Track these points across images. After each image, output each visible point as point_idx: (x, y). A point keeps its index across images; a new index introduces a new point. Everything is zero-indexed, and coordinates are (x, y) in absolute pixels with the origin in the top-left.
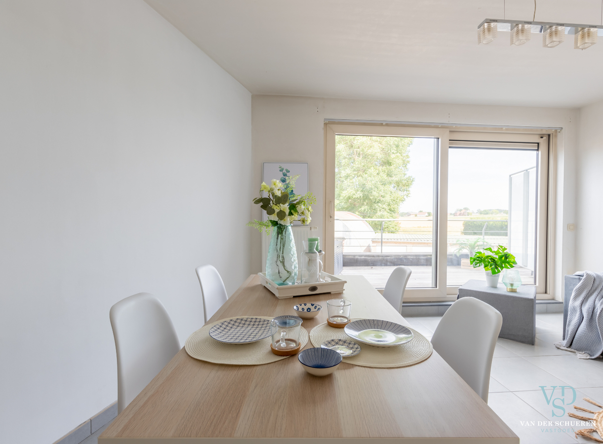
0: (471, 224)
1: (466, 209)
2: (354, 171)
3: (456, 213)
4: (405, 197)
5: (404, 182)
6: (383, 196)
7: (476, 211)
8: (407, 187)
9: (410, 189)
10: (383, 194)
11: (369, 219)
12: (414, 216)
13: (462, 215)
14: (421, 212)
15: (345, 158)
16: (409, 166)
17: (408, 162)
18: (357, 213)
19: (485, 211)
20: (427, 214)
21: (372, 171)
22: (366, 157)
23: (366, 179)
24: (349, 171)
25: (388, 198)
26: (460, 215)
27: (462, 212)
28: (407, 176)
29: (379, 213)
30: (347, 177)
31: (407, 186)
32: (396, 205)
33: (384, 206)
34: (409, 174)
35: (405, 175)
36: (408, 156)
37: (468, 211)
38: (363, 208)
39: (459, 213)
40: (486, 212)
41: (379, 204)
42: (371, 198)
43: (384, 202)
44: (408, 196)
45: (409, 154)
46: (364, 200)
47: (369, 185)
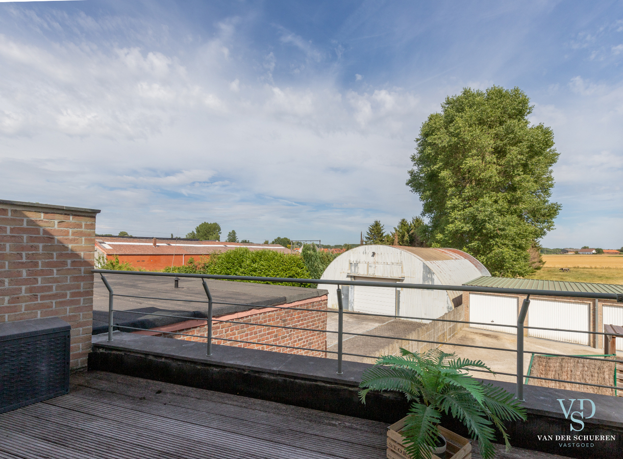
2: (464, 200)
4: (545, 230)
5: (543, 212)
6: (503, 230)
8: (548, 218)
9: (554, 220)
10: (502, 227)
11: (483, 257)
12: (573, 253)
15: (451, 186)
16: (552, 190)
17: (551, 186)
18: (465, 249)
20: (594, 252)
21: (486, 199)
22: (479, 182)
23: (477, 210)
24: (455, 201)
25: (510, 232)
28: (548, 203)
29: (496, 250)
30: (454, 207)
31: (548, 216)
33: (506, 242)
34: (551, 200)
35: (545, 202)
36: (549, 179)
38: (473, 244)
41: (496, 239)
42: (484, 231)
43: (506, 237)
44: (549, 229)
45: (553, 175)
46: (475, 234)
47: (481, 216)
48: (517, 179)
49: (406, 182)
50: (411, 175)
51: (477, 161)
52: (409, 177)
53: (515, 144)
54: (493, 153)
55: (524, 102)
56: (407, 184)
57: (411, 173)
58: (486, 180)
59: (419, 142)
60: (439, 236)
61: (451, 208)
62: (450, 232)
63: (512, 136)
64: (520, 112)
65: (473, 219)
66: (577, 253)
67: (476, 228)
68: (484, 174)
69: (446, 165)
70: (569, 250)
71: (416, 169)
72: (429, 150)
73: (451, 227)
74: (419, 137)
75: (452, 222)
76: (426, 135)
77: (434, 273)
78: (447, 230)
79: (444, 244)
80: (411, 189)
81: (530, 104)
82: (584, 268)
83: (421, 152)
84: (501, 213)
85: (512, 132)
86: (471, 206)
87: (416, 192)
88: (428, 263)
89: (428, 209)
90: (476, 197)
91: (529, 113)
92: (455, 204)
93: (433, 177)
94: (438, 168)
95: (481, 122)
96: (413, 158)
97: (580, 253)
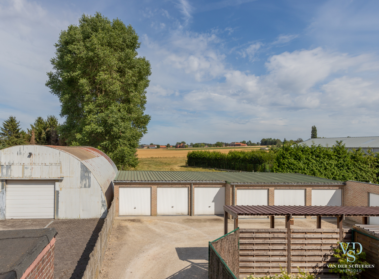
0: (193, 157)
1: (184, 143)
2: (98, 106)
3: (177, 146)
4: (143, 133)
5: (142, 120)
6: (123, 133)
7: (189, 144)
8: (144, 125)
9: (147, 126)
10: (123, 130)
11: (111, 154)
12: (147, 148)
13: (181, 148)
14: (151, 144)
15: (87, 93)
16: (145, 106)
17: (145, 102)
18: (99, 147)
19: (196, 144)
20: (156, 147)
21: (113, 107)
22: (107, 94)
23: (107, 116)
24: (91, 106)
25: (128, 134)
26: (180, 147)
27: (181, 145)
28: (144, 114)
29: (120, 148)
30: (90, 112)
31: (144, 123)
32: (136, 141)
33: (125, 142)
34: (145, 113)
35: (143, 113)
36: (144, 97)
37: (185, 145)
38: (104, 143)
39: (179, 146)
40: (196, 146)
41: (120, 139)
42: (112, 133)
43: (124, 138)
44: (145, 133)
45: (146, 95)
46: (106, 135)
47: (110, 121)
48: (132, 94)
49: (45, 83)
50: (50, 77)
51: (107, 76)
52: (48, 79)
53: (130, 68)
54: (118, 72)
55: (135, 38)
56: (47, 85)
57: (50, 75)
58: (113, 92)
59: (58, 47)
60: (78, 136)
61: (87, 112)
62: (87, 132)
63: (128, 61)
64: (133, 45)
65: (104, 123)
66: (148, 148)
67: (106, 130)
68: (112, 87)
69: (84, 74)
70: (144, 146)
71: (54, 71)
72: (69, 57)
73: (88, 128)
74: (58, 43)
75: (89, 124)
76: (67, 43)
77: (90, 172)
78: (85, 130)
79: (83, 143)
80: (51, 90)
81: (138, 41)
82: (156, 158)
83: (61, 57)
84: (123, 119)
85: (129, 59)
86: (102, 112)
87: (55, 93)
88: (83, 162)
89: (66, 110)
90: (107, 105)
91: (138, 47)
92: (90, 109)
93: (72, 82)
94: (78, 75)
95: (110, 45)
96: (53, 62)
97: (150, 147)
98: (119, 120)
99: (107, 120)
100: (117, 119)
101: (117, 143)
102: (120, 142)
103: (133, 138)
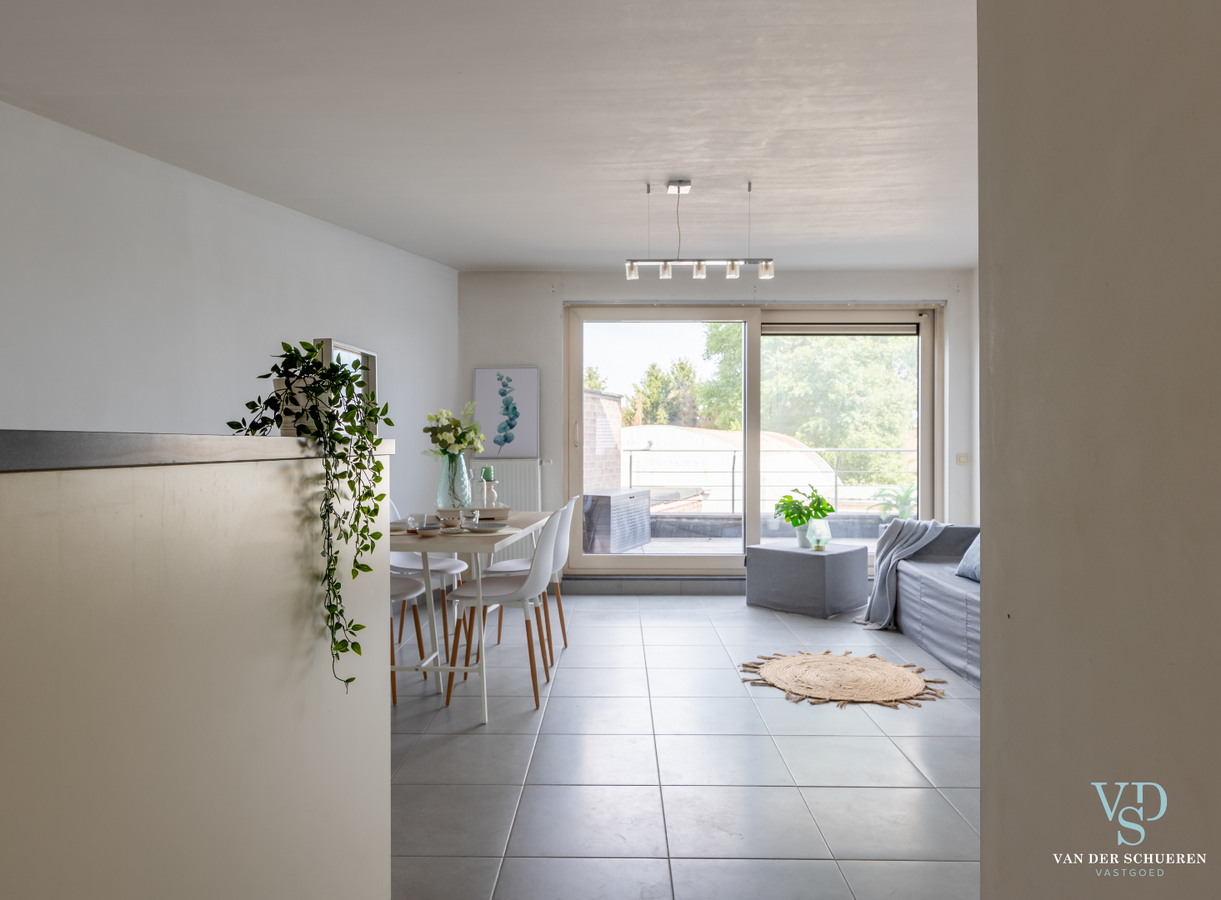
10: (863, 388)
11: (829, 450)
18: (798, 433)
25: (876, 398)
29: (853, 435)
33: (868, 418)
38: (812, 424)
42: (833, 397)
43: (866, 409)
46: (816, 404)
47: (826, 366)
65: (812, 371)
67: (816, 391)
98: (852, 362)
99: (818, 364)
100: (846, 359)
101: (847, 423)
102: (853, 418)
103: (892, 406)
